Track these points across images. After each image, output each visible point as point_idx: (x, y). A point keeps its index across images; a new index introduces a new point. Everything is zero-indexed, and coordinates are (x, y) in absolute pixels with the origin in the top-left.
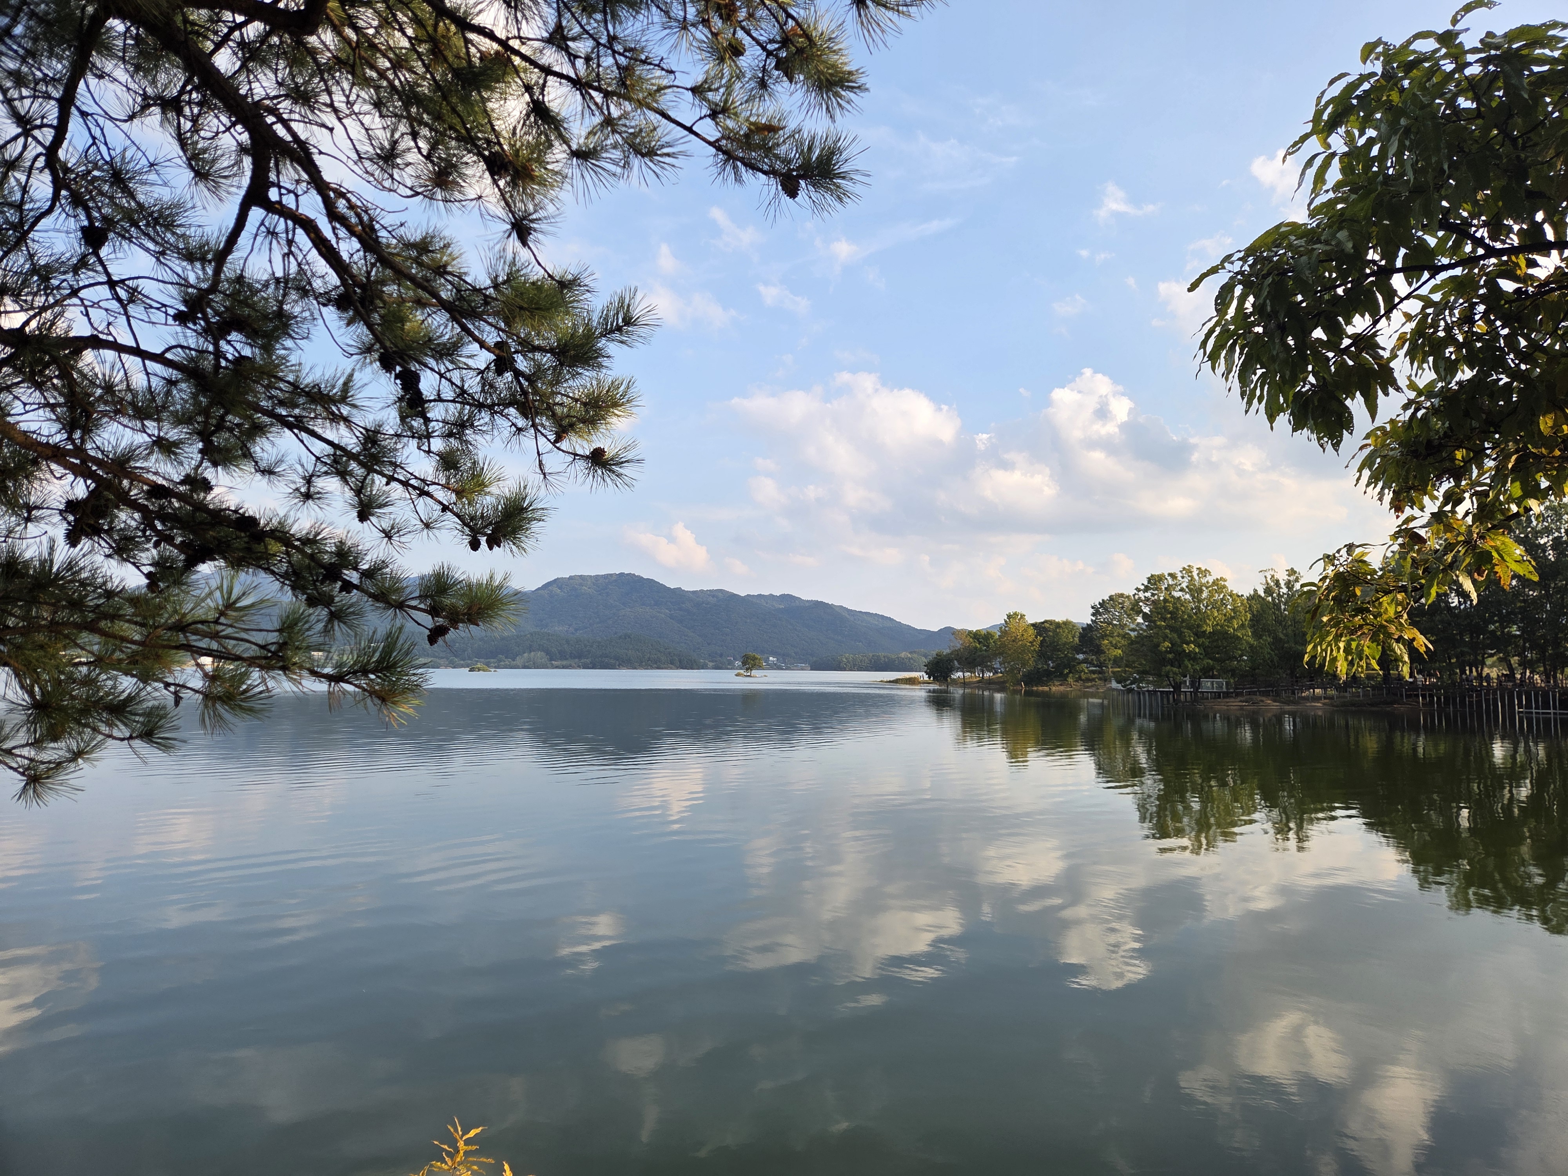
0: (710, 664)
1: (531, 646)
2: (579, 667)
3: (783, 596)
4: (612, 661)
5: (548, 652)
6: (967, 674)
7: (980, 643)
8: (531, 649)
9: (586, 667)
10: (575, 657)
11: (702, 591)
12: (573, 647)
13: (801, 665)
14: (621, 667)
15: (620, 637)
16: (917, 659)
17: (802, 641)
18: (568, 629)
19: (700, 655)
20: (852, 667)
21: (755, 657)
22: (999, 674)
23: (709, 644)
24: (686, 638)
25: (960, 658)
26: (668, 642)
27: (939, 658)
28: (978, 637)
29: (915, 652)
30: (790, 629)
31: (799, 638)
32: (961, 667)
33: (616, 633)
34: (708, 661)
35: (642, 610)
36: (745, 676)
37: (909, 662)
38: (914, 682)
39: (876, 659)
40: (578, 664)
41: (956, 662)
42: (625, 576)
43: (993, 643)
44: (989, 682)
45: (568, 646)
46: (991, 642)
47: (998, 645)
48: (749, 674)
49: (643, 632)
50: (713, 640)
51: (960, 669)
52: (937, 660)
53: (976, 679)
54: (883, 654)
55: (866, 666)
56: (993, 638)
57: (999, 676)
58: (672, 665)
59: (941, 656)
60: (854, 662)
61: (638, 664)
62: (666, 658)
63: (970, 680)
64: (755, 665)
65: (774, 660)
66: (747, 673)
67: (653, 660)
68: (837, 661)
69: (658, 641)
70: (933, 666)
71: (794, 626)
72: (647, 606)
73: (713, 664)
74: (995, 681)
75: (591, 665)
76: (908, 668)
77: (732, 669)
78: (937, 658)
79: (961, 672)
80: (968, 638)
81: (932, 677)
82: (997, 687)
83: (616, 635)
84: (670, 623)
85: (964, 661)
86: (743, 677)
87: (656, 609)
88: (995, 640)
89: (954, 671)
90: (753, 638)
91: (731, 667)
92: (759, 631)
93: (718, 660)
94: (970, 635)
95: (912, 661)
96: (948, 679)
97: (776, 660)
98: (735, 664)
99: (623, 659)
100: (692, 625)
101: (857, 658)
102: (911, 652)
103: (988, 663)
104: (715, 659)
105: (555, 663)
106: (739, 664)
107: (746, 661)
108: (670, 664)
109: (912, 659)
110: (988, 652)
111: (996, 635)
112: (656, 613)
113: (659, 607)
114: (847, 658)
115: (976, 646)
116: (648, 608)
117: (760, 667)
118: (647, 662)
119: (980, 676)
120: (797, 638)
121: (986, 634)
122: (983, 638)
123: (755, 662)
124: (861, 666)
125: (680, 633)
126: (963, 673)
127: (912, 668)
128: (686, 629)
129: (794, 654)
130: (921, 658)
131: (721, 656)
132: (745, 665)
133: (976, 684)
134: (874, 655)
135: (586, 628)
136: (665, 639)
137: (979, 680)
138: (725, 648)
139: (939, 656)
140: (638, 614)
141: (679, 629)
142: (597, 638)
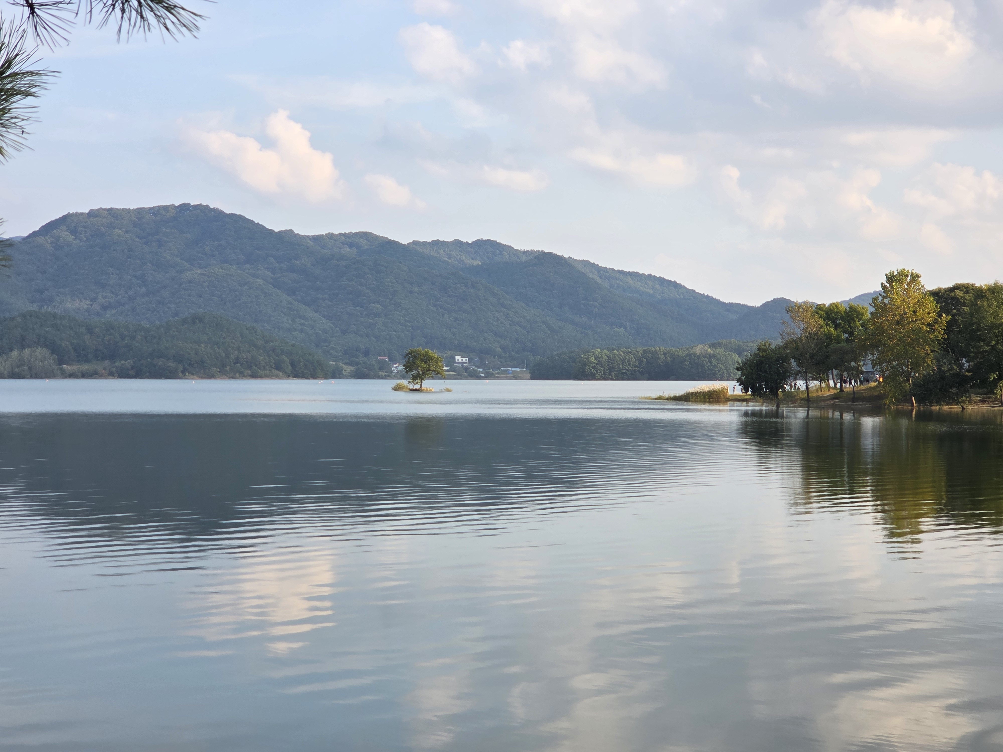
0: (348, 369)
1: (23, 338)
2: (111, 375)
3: (479, 244)
4: (172, 364)
5: (54, 349)
6: (814, 384)
7: (836, 327)
8: (23, 343)
9: (123, 374)
10: (104, 358)
11: (330, 236)
12: (100, 340)
13: (513, 369)
14: (187, 374)
15: (185, 321)
16: (723, 358)
17: (515, 326)
18: (89, 306)
19: (328, 352)
20: (607, 372)
21: (429, 356)
22: (871, 383)
23: (344, 332)
24: (303, 321)
25: (801, 354)
26: (270, 330)
27: (763, 355)
28: (834, 317)
29: (719, 345)
30: (492, 303)
31: (509, 320)
32: (802, 370)
33: (176, 314)
34: (343, 363)
35: (224, 271)
36: (411, 390)
37: (707, 363)
38: (717, 398)
39: (650, 358)
40: (110, 370)
41: (793, 363)
42: (190, 211)
43: (861, 327)
44: (853, 396)
45: (90, 338)
46: (857, 326)
47: (869, 330)
48: (417, 387)
49: (224, 310)
50: (353, 325)
51: (801, 374)
52: (759, 357)
53: (828, 391)
54: (663, 349)
55: (631, 371)
56: (861, 317)
57: (871, 385)
58: (278, 370)
59: (766, 351)
60: (611, 363)
61: (219, 370)
62: (267, 359)
63: (818, 394)
64: (429, 370)
65: (464, 361)
66: (415, 384)
67: (245, 361)
68: (580, 362)
69: (253, 328)
70: (752, 370)
71: (499, 299)
72: (231, 265)
73: (352, 368)
74: (864, 394)
75: (133, 371)
76: (708, 373)
77: (385, 378)
78: (759, 355)
79: (802, 380)
80: (817, 317)
81: (750, 389)
82: (867, 407)
83: (177, 318)
84: (274, 295)
85: (808, 360)
86: (406, 392)
87: (248, 270)
88: (865, 322)
89: (791, 378)
90: (424, 321)
91: (384, 374)
92: (434, 309)
93: (362, 361)
94: (820, 312)
95: (714, 361)
96: (779, 392)
97: (466, 360)
98: (392, 369)
99: (190, 361)
100: (314, 299)
101: (615, 357)
102: (712, 346)
103: (851, 363)
104: (356, 359)
105: (68, 368)
106: (399, 369)
107: (413, 362)
108: (274, 369)
109: (714, 356)
110: (851, 343)
111: (866, 312)
112: (249, 276)
113: (252, 266)
114: (597, 356)
115: (830, 332)
116: (234, 267)
117: (438, 373)
118: (234, 365)
119: (836, 387)
120: (505, 320)
121: (848, 311)
122: (842, 318)
123: (429, 365)
124: (623, 370)
125: (292, 312)
126: (807, 380)
127: (715, 374)
128: (303, 306)
129: (499, 349)
130: (727, 356)
131: (366, 353)
132: (411, 370)
133: (829, 402)
134: (647, 349)
135: (123, 305)
136: (265, 324)
137: (835, 393)
138: (374, 339)
139: (763, 351)
140: (216, 278)
141: (289, 306)
142: (142, 322)
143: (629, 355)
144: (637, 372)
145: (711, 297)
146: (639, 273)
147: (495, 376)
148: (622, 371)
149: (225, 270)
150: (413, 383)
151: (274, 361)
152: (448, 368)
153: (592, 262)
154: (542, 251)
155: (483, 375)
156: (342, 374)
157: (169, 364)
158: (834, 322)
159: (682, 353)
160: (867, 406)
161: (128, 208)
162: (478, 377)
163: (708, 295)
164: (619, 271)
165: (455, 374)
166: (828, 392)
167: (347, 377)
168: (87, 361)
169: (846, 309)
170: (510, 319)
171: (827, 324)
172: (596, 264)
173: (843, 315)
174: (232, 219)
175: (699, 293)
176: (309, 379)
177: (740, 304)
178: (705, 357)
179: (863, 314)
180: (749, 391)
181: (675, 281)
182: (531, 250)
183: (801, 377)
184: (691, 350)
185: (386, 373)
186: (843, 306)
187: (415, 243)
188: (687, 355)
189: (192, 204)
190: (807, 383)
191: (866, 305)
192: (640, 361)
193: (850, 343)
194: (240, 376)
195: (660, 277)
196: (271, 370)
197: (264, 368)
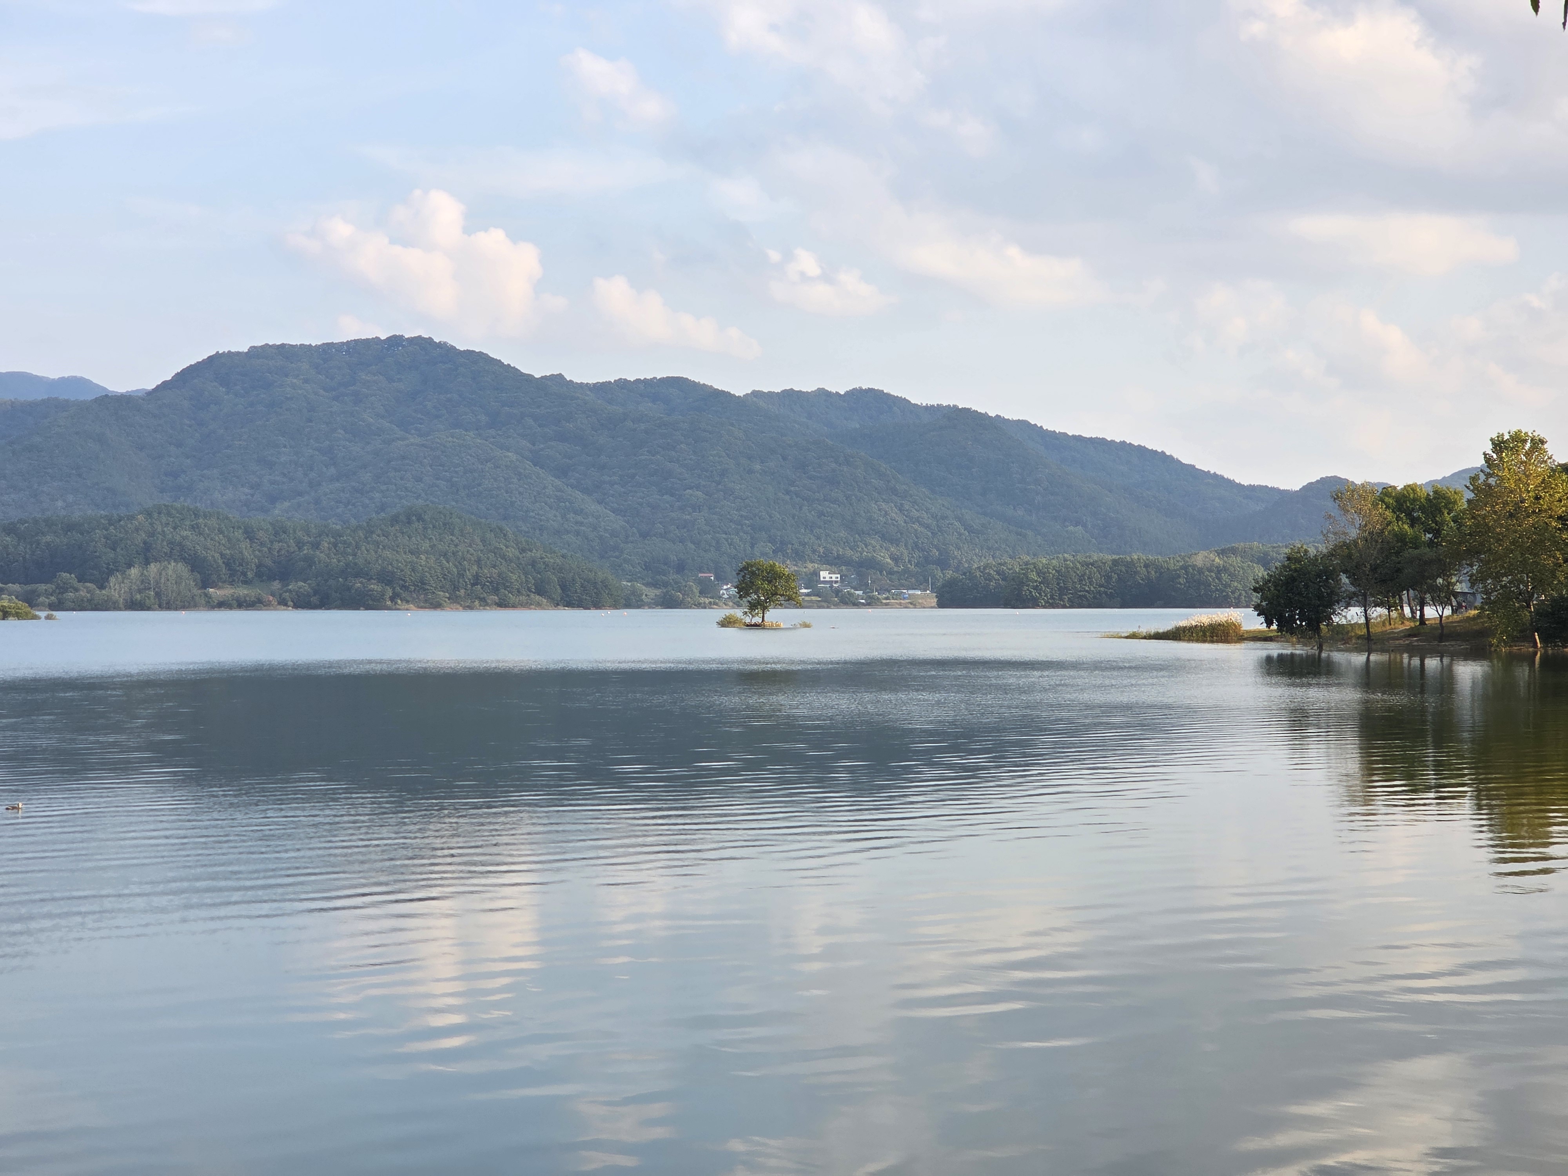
0: (652, 593)
1: (147, 547)
2: (283, 604)
4: (375, 587)
5: (196, 564)
6: (1377, 613)
7: (1413, 522)
8: (147, 555)
9: (302, 603)
10: (271, 578)
11: (622, 384)
12: (265, 549)
13: (911, 592)
14: (399, 601)
15: (395, 520)
16: (1239, 572)
17: (914, 524)
18: (249, 497)
19: (620, 566)
20: (1056, 596)
21: (776, 573)
22: (1470, 611)
23: (644, 535)
24: (579, 518)
25: (1356, 567)
26: (528, 532)
27: (1295, 568)
28: (1409, 506)
29: (1234, 551)
30: (876, 489)
31: (904, 514)
32: (1360, 591)
33: (382, 508)
34: (643, 584)
35: (455, 440)
36: (748, 626)
37: (1213, 579)
38: (1224, 636)
39: (1124, 573)
40: (281, 595)
41: (1344, 579)
42: (403, 346)
43: (1452, 523)
44: (1440, 631)
45: (251, 547)
46: (1446, 521)
47: (1466, 527)
48: (757, 620)
49: (457, 502)
50: (658, 524)
51: (1357, 597)
52: (1289, 571)
53: (1401, 624)
54: (1144, 558)
55: (1094, 594)
56: (1452, 507)
57: (1469, 613)
58: (541, 596)
59: (1301, 562)
60: (1062, 582)
61: (447, 595)
62: (523, 577)
63: (1384, 629)
64: (776, 594)
65: (834, 579)
66: (753, 616)
67: (488, 581)
68: (1013, 579)
69: (501, 529)
70: (1279, 591)
71: (889, 481)
72: (466, 430)
73: (658, 592)
74: (1458, 628)
75: (315, 598)
76: (1216, 596)
77: (710, 606)
78: (1289, 567)
79: (1358, 606)
80: (1381, 507)
81: (1274, 621)
82: (1462, 649)
83: (383, 515)
84: (534, 477)
85: (1368, 575)
86: (741, 628)
87: (493, 438)
88: (1459, 514)
89: (1340, 603)
90: (771, 517)
91: (707, 601)
92: (787, 498)
93: (673, 580)
94: (1386, 499)
95: (1225, 577)
96: (1322, 626)
97: (838, 578)
98: (721, 592)
99: (404, 580)
100: (596, 482)
101: (1068, 572)
102: (1222, 553)
103: (1436, 579)
104: (664, 578)
105: (216, 592)
106: (731, 593)
107: (750, 582)
108: (534, 593)
109: (1225, 569)
110: (1436, 547)
111: (1461, 499)
112: (494, 447)
113: (500, 433)
114: (1040, 570)
115: (1403, 531)
116: (471, 434)
117: (790, 599)
118: (472, 587)
119: (1414, 617)
120: (897, 514)
121: (1431, 498)
122: (1422, 508)
123: (775, 586)
124: (1080, 591)
125: (561, 504)
126: (1365, 605)
127: (1227, 597)
128: (578, 494)
129: (889, 560)
130: (1246, 568)
131: (680, 568)
132: (747, 594)
133: (1401, 642)
134: (1119, 559)
135: (300, 494)
136: (520, 523)
137: (1412, 628)
138: (693, 547)
139: (1295, 562)
140: (443, 452)
141: (559, 494)
142: (330, 521)
143: (1092, 568)
144: (1104, 595)
145: (1221, 475)
146: (1107, 440)
147: (881, 602)
148: (1080, 594)
149: (457, 439)
150: (751, 614)
151: (533, 582)
152: (809, 591)
153: (1033, 423)
154: (954, 406)
155: (863, 601)
156: (642, 600)
157: (372, 586)
158: (1409, 514)
159: (1175, 565)
160: (1462, 647)
161: (308, 344)
162: (856, 605)
163: (1215, 473)
164: (1074, 437)
165: (820, 599)
166: (1400, 626)
167: (650, 606)
168: (247, 582)
169: (1428, 495)
170: (906, 513)
171: (1398, 519)
172: (1039, 426)
173: (1423, 505)
174: (468, 359)
175: (1201, 470)
176: (590, 609)
177: (1267, 487)
178: (1210, 571)
179: (1455, 502)
180: (1274, 624)
181: (1162, 451)
182: (938, 405)
183: (1358, 602)
184: (1188, 559)
185: (710, 600)
186: (1423, 489)
187: (755, 394)
188: (1182, 568)
189: (406, 337)
190: (1366, 611)
191: (1459, 487)
192: (1108, 578)
193: (1434, 549)
194: (480, 605)
195: (1139, 446)
196: (528, 595)
197: (519, 592)
